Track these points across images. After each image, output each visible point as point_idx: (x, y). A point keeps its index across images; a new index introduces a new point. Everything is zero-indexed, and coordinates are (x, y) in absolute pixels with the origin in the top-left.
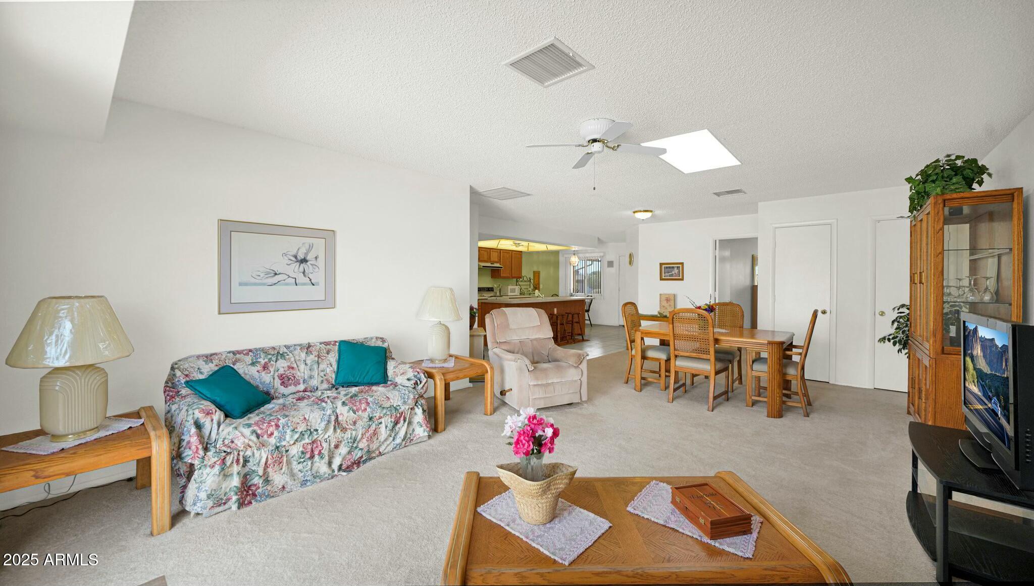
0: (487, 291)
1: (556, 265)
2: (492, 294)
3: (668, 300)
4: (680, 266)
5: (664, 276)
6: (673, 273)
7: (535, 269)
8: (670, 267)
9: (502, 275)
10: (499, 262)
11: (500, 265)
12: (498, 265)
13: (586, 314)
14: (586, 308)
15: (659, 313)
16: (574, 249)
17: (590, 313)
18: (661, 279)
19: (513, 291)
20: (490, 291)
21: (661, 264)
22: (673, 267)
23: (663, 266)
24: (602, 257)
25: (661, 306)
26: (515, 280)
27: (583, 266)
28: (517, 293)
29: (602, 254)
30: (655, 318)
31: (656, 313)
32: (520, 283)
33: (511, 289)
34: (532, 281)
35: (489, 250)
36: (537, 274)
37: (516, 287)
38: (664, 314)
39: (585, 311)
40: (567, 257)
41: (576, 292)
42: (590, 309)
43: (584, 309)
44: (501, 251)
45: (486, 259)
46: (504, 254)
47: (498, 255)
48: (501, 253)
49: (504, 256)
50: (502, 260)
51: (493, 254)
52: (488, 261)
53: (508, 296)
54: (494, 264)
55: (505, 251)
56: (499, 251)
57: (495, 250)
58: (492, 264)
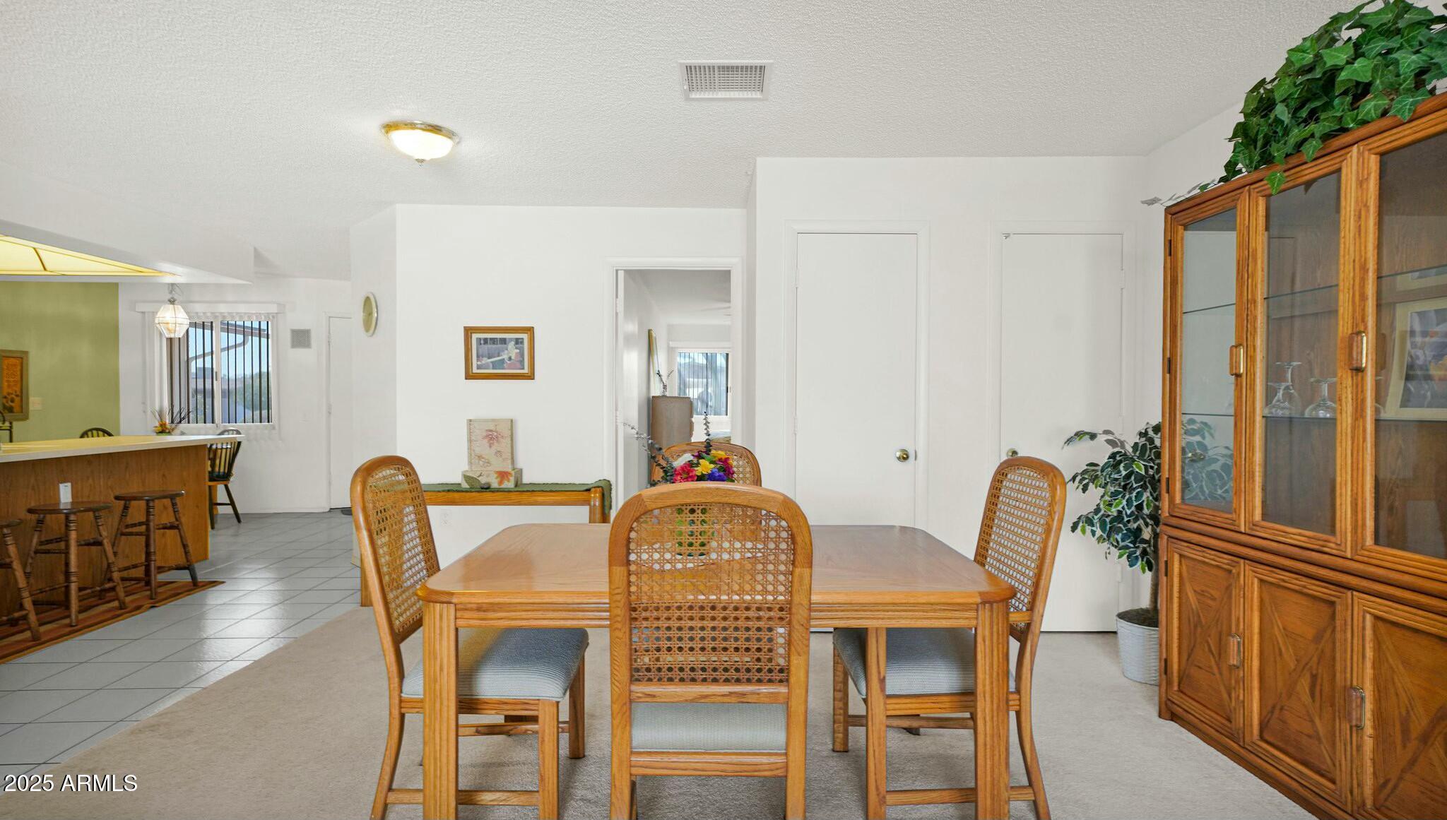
1: (107, 335)
3: (492, 437)
4: (525, 337)
5: (479, 367)
6: (505, 356)
8: (493, 341)
13: (220, 488)
14: (221, 468)
15: (467, 478)
16: (169, 279)
17: (233, 483)
18: (469, 376)
21: (469, 331)
22: (504, 341)
23: (475, 336)
24: (275, 316)
25: (474, 457)
27: (208, 350)
30: (456, 495)
31: (455, 477)
38: (483, 480)
39: (211, 479)
40: (147, 308)
41: (180, 422)
42: (234, 471)
43: (209, 472)
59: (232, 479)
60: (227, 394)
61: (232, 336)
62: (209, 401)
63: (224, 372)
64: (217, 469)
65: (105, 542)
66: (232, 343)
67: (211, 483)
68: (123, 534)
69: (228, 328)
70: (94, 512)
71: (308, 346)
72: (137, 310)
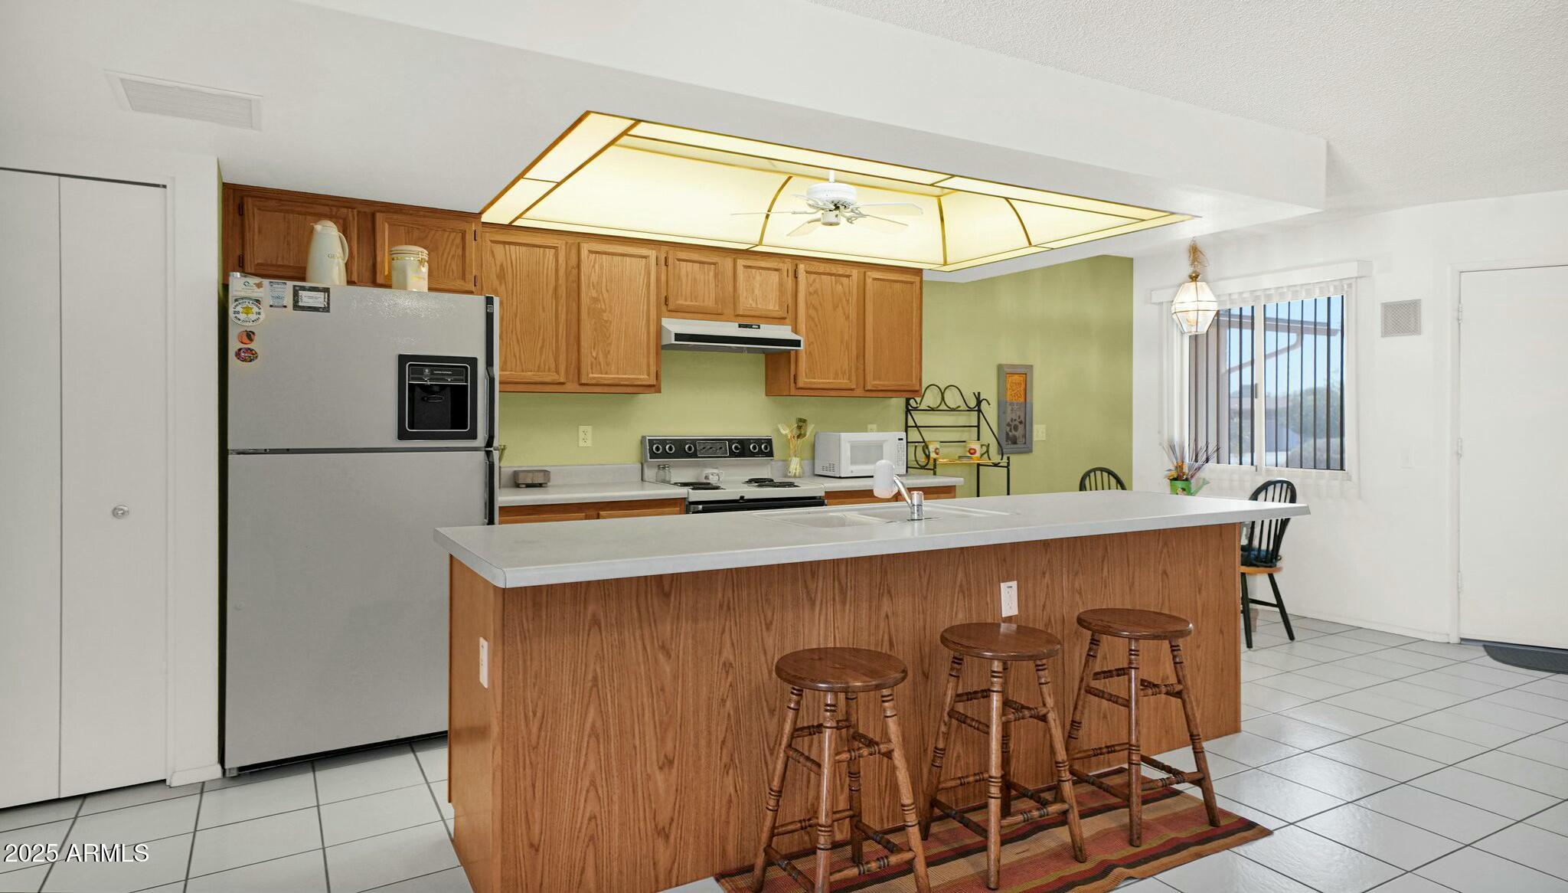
0: (733, 454)
1: (1114, 338)
2: (757, 468)
7: (1010, 356)
9: (803, 380)
10: (788, 317)
11: (795, 331)
12: (784, 332)
17: (1282, 573)
20: (751, 455)
26: (898, 403)
27: (1247, 358)
29: (1351, 270)
33: (854, 447)
34: (989, 407)
35: (727, 263)
36: (1015, 378)
39: (1246, 562)
40: (1163, 296)
41: (1207, 460)
42: (1281, 552)
43: (1243, 548)
44: (797, 266)
45: (709, 303)
46: (814, 281)
47: (781, 284)
48: (796, 278)
49: (816, 292)
50: (807, 308)
51: (754, 278)
52: (720, 311)
53: (840, 478)
54: (759, 326)
55: (821, 264)
56: (787, 266)
57: (762, 260)
58: (746, 326)
59: (1279, 564)
60: (1273, 414)
61: (1283, 336)
62: (1246, 423)
63: (1271, 389)
64: (1256, 543)
65: (1051, 716)
66: (1283, 345)
67: (1244, 569)
68: (1090, 691)
69: (1276, 325)
70: (1035, 660)
71: (1415, 330)
72: (1154, 301)
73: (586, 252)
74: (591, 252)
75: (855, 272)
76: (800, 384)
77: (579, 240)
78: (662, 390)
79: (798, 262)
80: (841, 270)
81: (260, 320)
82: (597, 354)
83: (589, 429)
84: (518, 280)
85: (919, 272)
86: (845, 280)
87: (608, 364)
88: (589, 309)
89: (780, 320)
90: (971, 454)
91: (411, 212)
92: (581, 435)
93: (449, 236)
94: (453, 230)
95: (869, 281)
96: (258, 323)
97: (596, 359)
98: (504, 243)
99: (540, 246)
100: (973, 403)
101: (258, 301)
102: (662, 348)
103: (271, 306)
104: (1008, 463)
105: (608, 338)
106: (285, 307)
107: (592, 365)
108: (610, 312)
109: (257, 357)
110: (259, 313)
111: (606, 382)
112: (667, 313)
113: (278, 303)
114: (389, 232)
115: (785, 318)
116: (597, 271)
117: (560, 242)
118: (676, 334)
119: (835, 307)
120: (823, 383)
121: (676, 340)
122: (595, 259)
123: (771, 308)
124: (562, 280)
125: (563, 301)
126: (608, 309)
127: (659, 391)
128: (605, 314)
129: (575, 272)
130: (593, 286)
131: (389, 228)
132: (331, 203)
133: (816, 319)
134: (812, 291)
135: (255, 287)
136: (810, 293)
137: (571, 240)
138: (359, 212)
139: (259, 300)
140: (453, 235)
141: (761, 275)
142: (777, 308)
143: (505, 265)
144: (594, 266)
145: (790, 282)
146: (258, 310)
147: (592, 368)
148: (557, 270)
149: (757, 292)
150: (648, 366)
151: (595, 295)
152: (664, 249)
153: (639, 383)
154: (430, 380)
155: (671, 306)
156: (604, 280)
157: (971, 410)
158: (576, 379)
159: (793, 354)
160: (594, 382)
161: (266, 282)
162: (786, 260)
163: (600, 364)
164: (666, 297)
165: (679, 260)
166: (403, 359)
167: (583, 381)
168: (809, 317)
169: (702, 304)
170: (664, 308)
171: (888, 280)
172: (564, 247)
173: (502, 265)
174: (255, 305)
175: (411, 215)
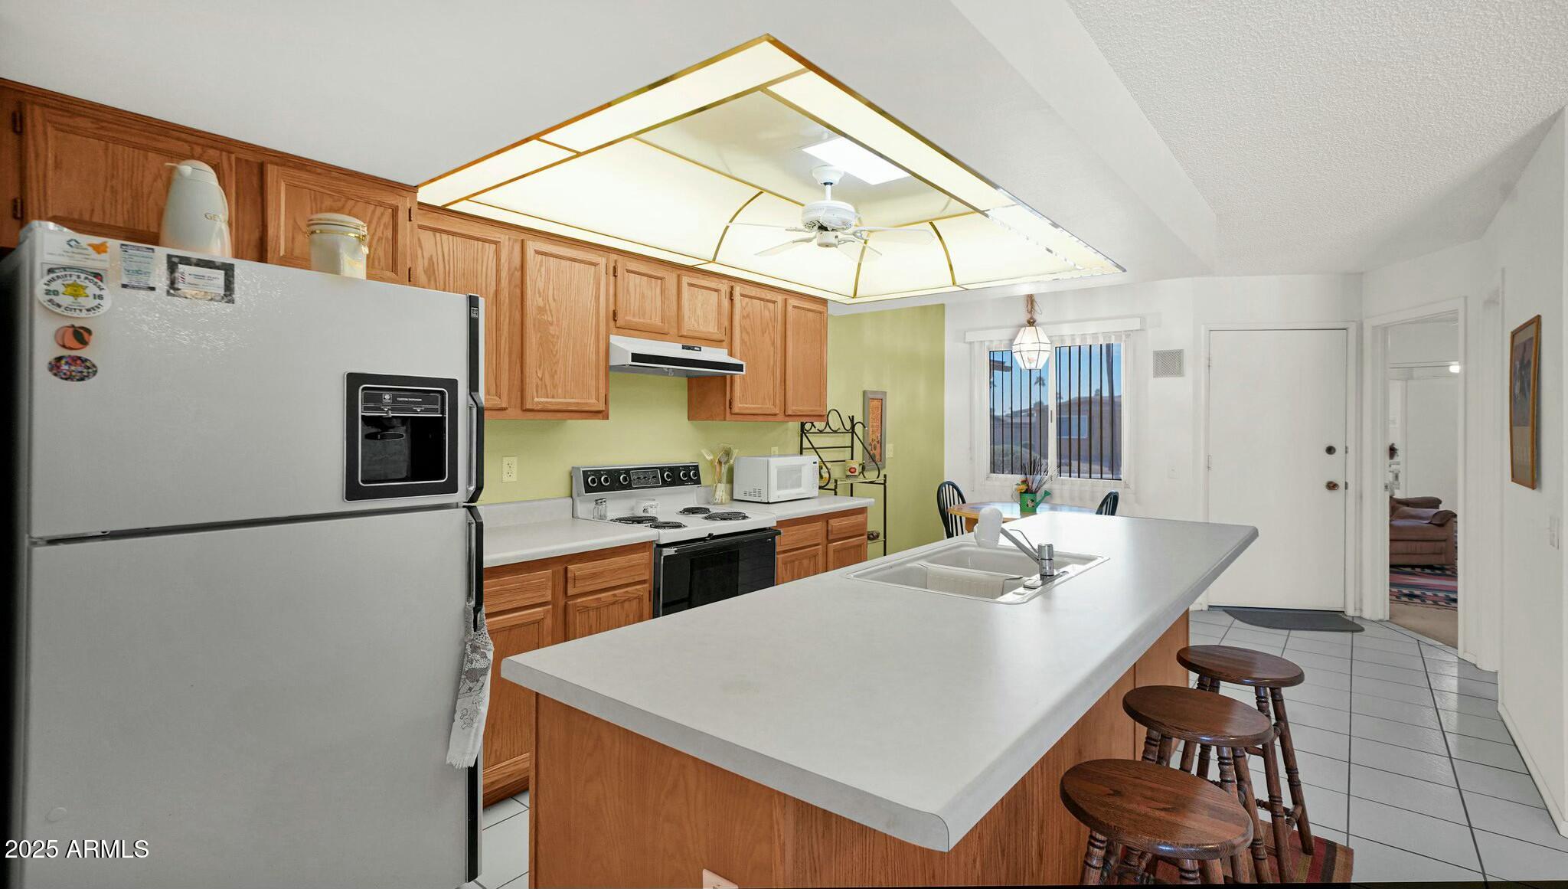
0: (665, 484)
2: (689, 496)
7: (870, 386)
9: (738, 406)
10: (725, 340)
11: (731, 354)
12: (720, 355)
19: (790, 477)
20: (682, 483)
26: (794, 426)
28: (809, 483)
32: (818, 441)
33: (780, 472)
34: (859, 429)
35: (671, 278)
36: (875, 403)
37: (798, 460)
40: (974, 336)
44: (732, 287)
45: (656, 321)
46: (747, 304)
47: (719, 305)
48: (732, 300)
49: (748, 316)
50: (741, 332)
51: (696, 298)
52: (666, 331)
53: (768, 503)
54: (700, 348)
55: (752, 288)
56: (724, 287)
57: (703, 279)
58: (689, 348)
71: (1179, 372)
72: (967, 340)
73: (532, 252)
74: (537, 252)
75: (780, 298)
76: (736, 410)
77: (523, 236)
78: (610, 418)
79: (733, 284)
80: (769, 295)
81: (102, 311)
82: (543, 374)
83: (514, 460)
84: (451, 279)
85: (824, 302)
86: (771, 305)
87: (555, 387)
88: (534, 320)
89: (717, 343)
90: (852, 473)
91: (319, 171)
92: (506, 469)
93: (374, 212)
94: (381, 204)
95: (790, 308)
96: (98, 313)
97: (541, 380)
98: (435, 230)
99: (478, 239)
100: (848, 426)
101: (97, 276)
102: (610, 368)
103: (124, 286)
104: (885, 481)
105: (555, 356)
106: (153, 289)
107: (537, 386)
108: (558, 325)
109: (95, 373)
110: (100, 297)
111: (553, 408)
112: (615, 330)
113: (138, 281)
114: (286, 195)
115: (721, 341)
116: (543, 276)
117: (503, 236)
118: (632, 354)
119: (763, 333)
120: (754, 408)
121: (632, 361)
122: (541, 261)
123: (711, 330)
124: (504, 283)
125: (505, 308)
126: (555, 323)
127: (607, 417)
128: (551, 328)
129: (518, 274)
130: (539, 292)
131: (286, 189)
132: (193, 139)
133: (748, 344)
134: (746, 315)
135: (91, 250)
136: (744, 316)
137: (514, 235)
138: (238, 160)
139: (99, 274)
140: (380, 210)
141: (702, 295)
142: (716, 331)
143: (435, 260)
144: (539, 270)
145: (726, 302)
146: (98, 292)
147: (537, 392)
148: (498, 271)
149: (699, 312)
150: (597, 389)
151: (541, 304)
152: (614, 257)
153: (587, 409)
154: (393, 410)
155: (620, 322)
156: (551, 287)
157: (848, 431)
158: (519, 405)
159: (728, 377)
160: (539, 408)
161: (114, 244)
162: (723, 281)
163: (546, 386)
164: (614, 311)
165: (629, 271)
166: (354, 380)
167: (529, 406)
168: (743, 341)
169: (649, 321)
170: (612, 323)
171: (804, 309)
172: (507, 243)
173: (431, 259)
174: (91, 281)
175: (319, 174)
